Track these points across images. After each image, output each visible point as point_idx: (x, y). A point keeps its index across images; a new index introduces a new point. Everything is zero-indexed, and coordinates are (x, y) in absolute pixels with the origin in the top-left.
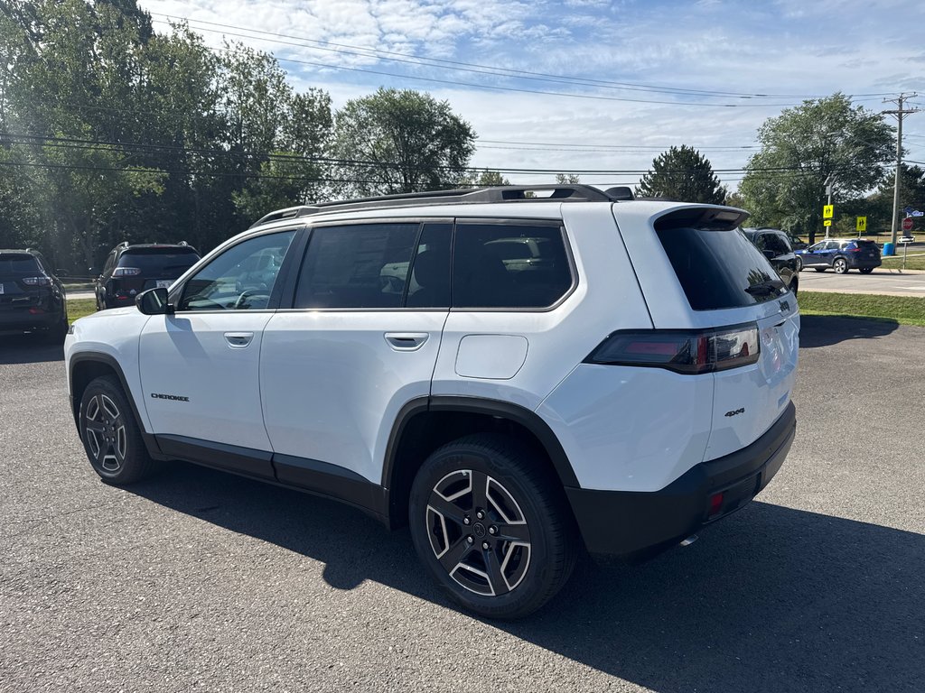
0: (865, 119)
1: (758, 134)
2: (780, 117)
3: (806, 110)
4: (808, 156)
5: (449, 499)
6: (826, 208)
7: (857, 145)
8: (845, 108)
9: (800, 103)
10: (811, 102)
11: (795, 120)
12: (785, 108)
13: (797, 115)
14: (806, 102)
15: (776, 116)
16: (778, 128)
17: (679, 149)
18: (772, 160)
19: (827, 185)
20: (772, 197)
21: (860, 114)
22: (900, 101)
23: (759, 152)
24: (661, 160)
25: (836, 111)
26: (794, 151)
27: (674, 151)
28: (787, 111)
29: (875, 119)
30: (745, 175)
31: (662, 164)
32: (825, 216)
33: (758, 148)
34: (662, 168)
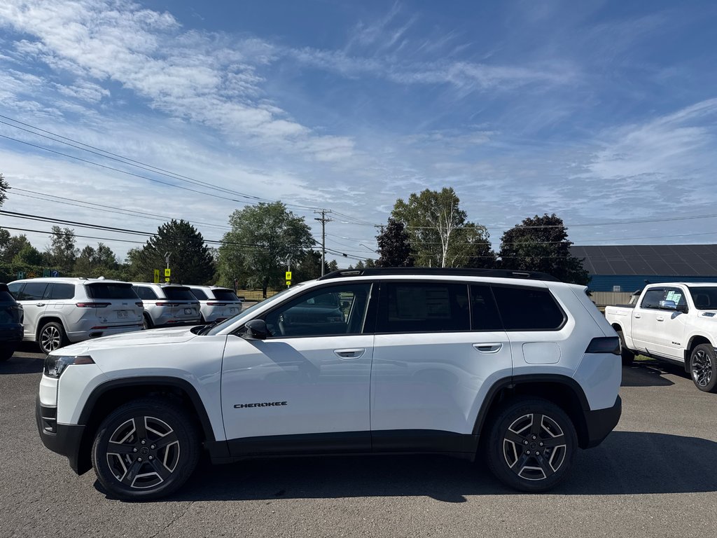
0: (294, 220)
1: (229, 219)
2: (244, 210)
3: (260, 209)
4: (261, 238)
5: (518, 433)
6: (287, 273)
7: (290, 235)
8: (283, 211)
9: (256, 203)
10: (263, 204)
11: (253, 215)
12: (247, 204)
13: (254, 211)
14: (260, 204)
15: (241, 209)
16: (242, 217)
17: (179, 222)
18: (239, 238)
19: (288, 258)
20: (241, 263)
21: (291, 216)
22: (323, 214)
23: (231, 231)
24: (164, 229)
25: (277, 212)
26: (252, 233)
27: (175, 223)
28: (248, 207)
29: (299, 221)
30: (221, 246)
31: (165, 231)
32: (287, 278)
33: (230, 229)
34: (166, 234)
